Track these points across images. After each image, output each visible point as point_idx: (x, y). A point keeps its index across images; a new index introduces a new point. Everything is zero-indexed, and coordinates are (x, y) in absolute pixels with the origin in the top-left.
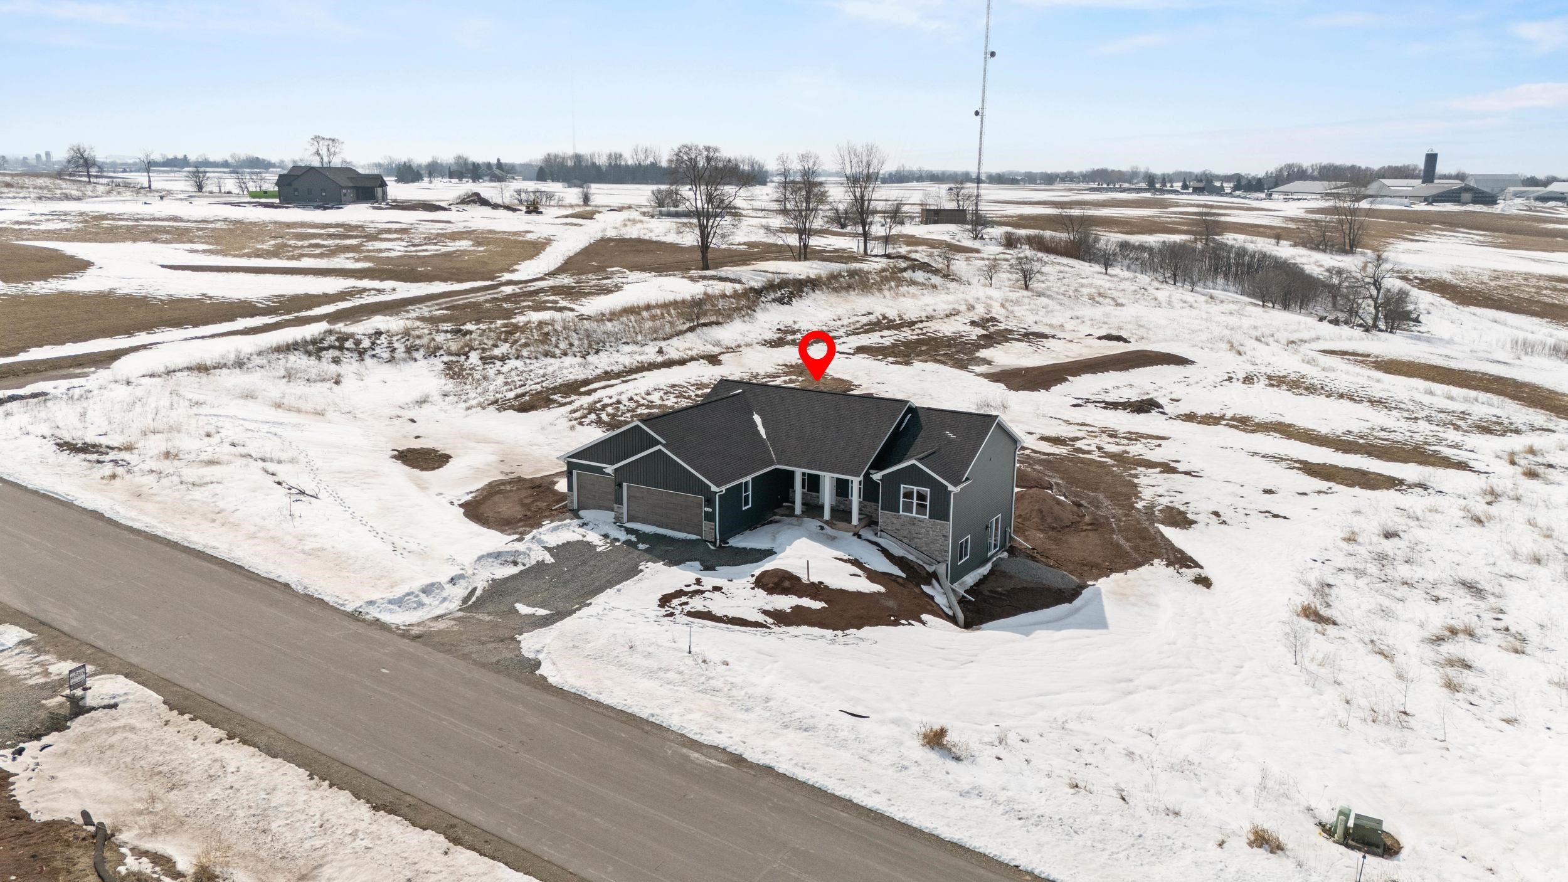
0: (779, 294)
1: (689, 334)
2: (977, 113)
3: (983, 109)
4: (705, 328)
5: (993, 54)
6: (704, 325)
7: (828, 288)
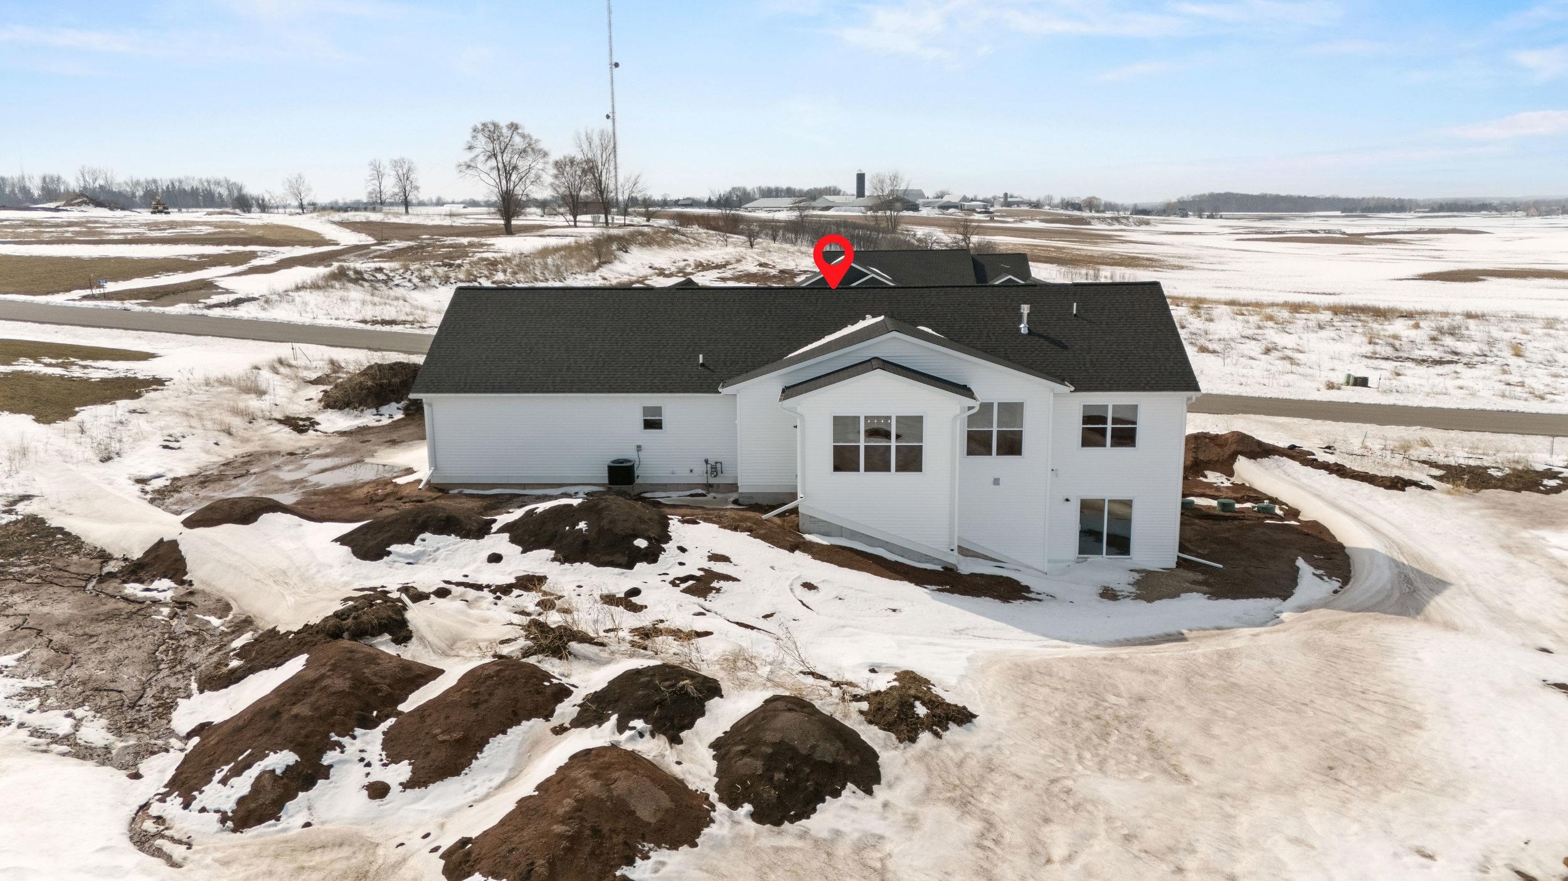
0: (616, 245)
2: (608, 117)
3: (613, 113)
5: (617, 65)
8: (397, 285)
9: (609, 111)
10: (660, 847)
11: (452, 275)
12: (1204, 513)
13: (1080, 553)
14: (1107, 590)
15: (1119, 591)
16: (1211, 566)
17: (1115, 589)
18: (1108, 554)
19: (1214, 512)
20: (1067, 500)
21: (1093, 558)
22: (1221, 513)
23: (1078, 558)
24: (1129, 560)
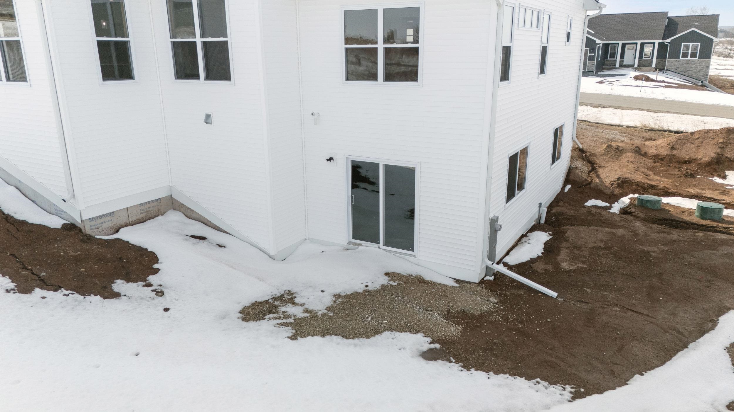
12: (664, 216)
13: (354, 237)
14: (280, 298)
15: (294, 304)
16: (537, 292)
17: (297, 300)
18: (386, 244)
19: (686, 218)
20: (331, 159)
21: (368, 247)
22: (695, 219)
23: (350, 243)
24: (411, 259)
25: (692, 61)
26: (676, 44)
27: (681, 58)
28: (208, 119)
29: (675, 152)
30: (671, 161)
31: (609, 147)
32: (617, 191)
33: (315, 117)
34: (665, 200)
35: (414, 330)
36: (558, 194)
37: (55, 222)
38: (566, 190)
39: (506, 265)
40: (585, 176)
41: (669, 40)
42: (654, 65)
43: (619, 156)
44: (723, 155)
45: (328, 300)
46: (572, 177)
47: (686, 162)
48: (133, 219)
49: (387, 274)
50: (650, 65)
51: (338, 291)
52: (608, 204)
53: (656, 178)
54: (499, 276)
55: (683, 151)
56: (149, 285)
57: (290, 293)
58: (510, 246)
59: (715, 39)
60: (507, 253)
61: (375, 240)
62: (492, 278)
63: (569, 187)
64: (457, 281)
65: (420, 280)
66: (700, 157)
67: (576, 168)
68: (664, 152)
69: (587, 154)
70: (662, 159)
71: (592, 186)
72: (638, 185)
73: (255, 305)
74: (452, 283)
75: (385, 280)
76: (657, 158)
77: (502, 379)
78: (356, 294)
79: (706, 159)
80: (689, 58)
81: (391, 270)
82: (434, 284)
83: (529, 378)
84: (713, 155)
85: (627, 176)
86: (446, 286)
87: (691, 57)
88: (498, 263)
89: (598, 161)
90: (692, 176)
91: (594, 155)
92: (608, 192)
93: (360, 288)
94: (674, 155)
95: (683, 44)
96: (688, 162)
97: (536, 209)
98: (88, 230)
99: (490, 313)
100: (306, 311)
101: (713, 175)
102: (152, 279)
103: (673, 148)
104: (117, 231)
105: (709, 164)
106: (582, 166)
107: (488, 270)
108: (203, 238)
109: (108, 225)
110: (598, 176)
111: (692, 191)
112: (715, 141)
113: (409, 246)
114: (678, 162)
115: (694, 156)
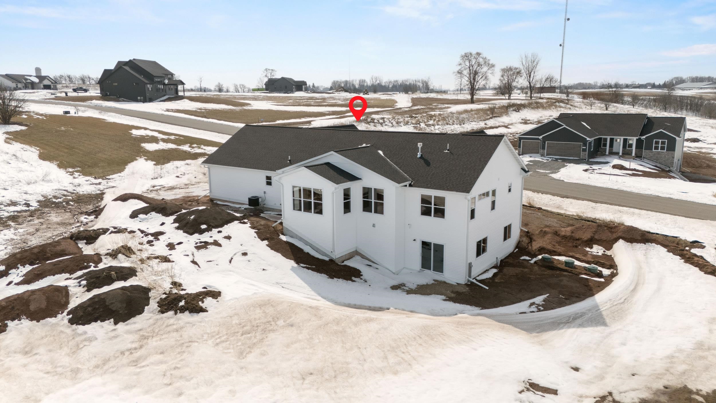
0: (514, 108)
1: (491, 120)
2: (561, 45)
3: (563, 43)
4: (495, 118)
5: (568, 19)
6: (495, 117)
7: (529, 108)
8: (386, 125)
9: (561, 43)
10: (27, 318)
11: (410, 121)
12: (551, 265)
13: (422, 268)
14: (401, 285)
15: (405, 287)
16: (482, 287)
17: (406, 286)
18: (434, 270)
19: (559, 266)
20: (415, 240)
21: (427, 271)
22: (563, 267)
23: (420, 270)
24: (442, 276)
25: (662, 152)
26: (649, 140)
27: (653, 150)
28: (374, 226)
29: (573, 234)
30: (570, 239)
31: (541, 231)
32: (537, 253)
33: (410, 225)
34: (556, 257)
35: (441, 294)
36: (511, 254)
37: (327, 259)
38: (515, 251)
39: (476, 280)
40: (525, 245)
41: (644, 137)
42: (633, 154)
43: (545, 236)
44: (594, 237)
45: (415, 286)
46: (519, 245)
47: (577, 240)
48: (347, 258)
49: (434, 280)
50: (631, 154)
51: (419, 284)
52: (530, 259)
53: (559, 247)
54: (472, 283)
55: (577, 234)
56: (362, 279)
57: (403, 284)
58: (480, 273)
59: (677, 138)
60: (478, 276)
61: (430, 269)
62: (470, 283)
63: (517, 250)
64: (457, 284)
65: (445, 283)
66: (583, 238)
67: (522, 241)
68: (568, 234)
69: (530, 234)
70: (566, 238)
71: (527, 250)
72: (548, 251)
73: (394, 286)
74: (456, 284)
75: (433, 282)
76: (565, 237)
77: (463, 305)
78: (424, 285)
79: (586, 239)
80: (659, 150)
81: (435, 279)
82: (449, 284)
83: (471, 305)
84: (589, 237)
85: (545, 246)
86: (453, 285)
87: (661, 150)
88: (473, 279)
89: (534, 238)
90: (576, 247)
91: (533, 234)
92: (533, 253)
93: (425, 284)
94: (572, 236)
95: (654, 140)
96: (578, 240)
97: (495, 259)
98: (337, 262)
99: (465, 292)
100: (409, 288)
101: (586, 247)
102: (361, 277)
103: (572, 232)
104: (343, 262)
105: (586, 241)
106: (525, 240)
107: (468, 281)
108: (371, 266)
109: (341, 260)
110: (531, 245)
111: (571, 254)
112: (592, 230)
113: (442, 271)
114: (574, 240)
115: (581, 237)
